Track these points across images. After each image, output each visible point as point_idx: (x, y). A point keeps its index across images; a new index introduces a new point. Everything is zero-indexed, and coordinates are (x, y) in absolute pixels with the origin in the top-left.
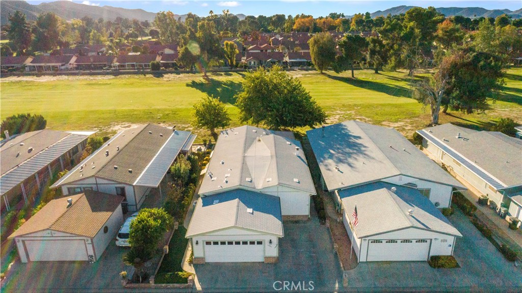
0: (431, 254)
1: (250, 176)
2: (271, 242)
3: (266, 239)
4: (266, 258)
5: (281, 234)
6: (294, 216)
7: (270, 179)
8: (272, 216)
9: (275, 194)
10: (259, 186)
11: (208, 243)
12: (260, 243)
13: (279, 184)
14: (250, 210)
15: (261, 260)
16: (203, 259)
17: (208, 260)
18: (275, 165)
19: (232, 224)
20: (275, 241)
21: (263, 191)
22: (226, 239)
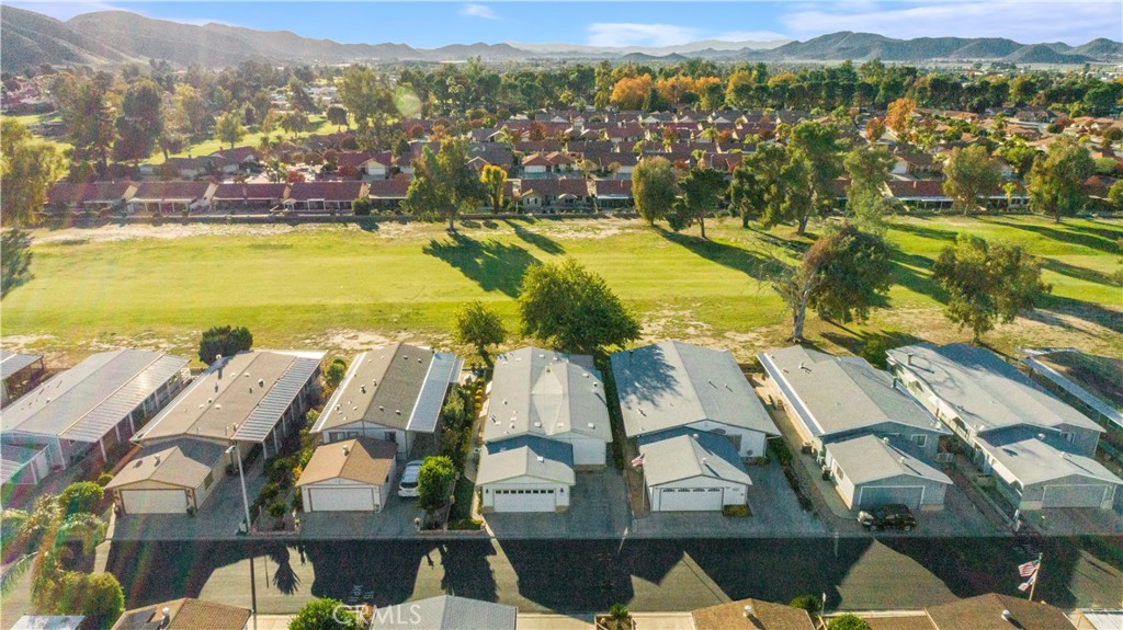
0: (725, 503)
1: (539, 420)
2: (562, 491)
3: (558, 487)
4: (557, 508)
5: (572, 482)
6: (588, 466)
7: (562, 424)
8: (562, 464)
9: (567, 441)
10: (550, 432)
11: (498, 492)
12: (551, 492)
13: (572, 430)
14: (540, 459)
15: (552, 509)
16: (492, 508)
17: (497, 510)
18: (567, 406)
19: (524, 473)
20: (567, 490)
21: (553, 438)
22: (517, 488)
